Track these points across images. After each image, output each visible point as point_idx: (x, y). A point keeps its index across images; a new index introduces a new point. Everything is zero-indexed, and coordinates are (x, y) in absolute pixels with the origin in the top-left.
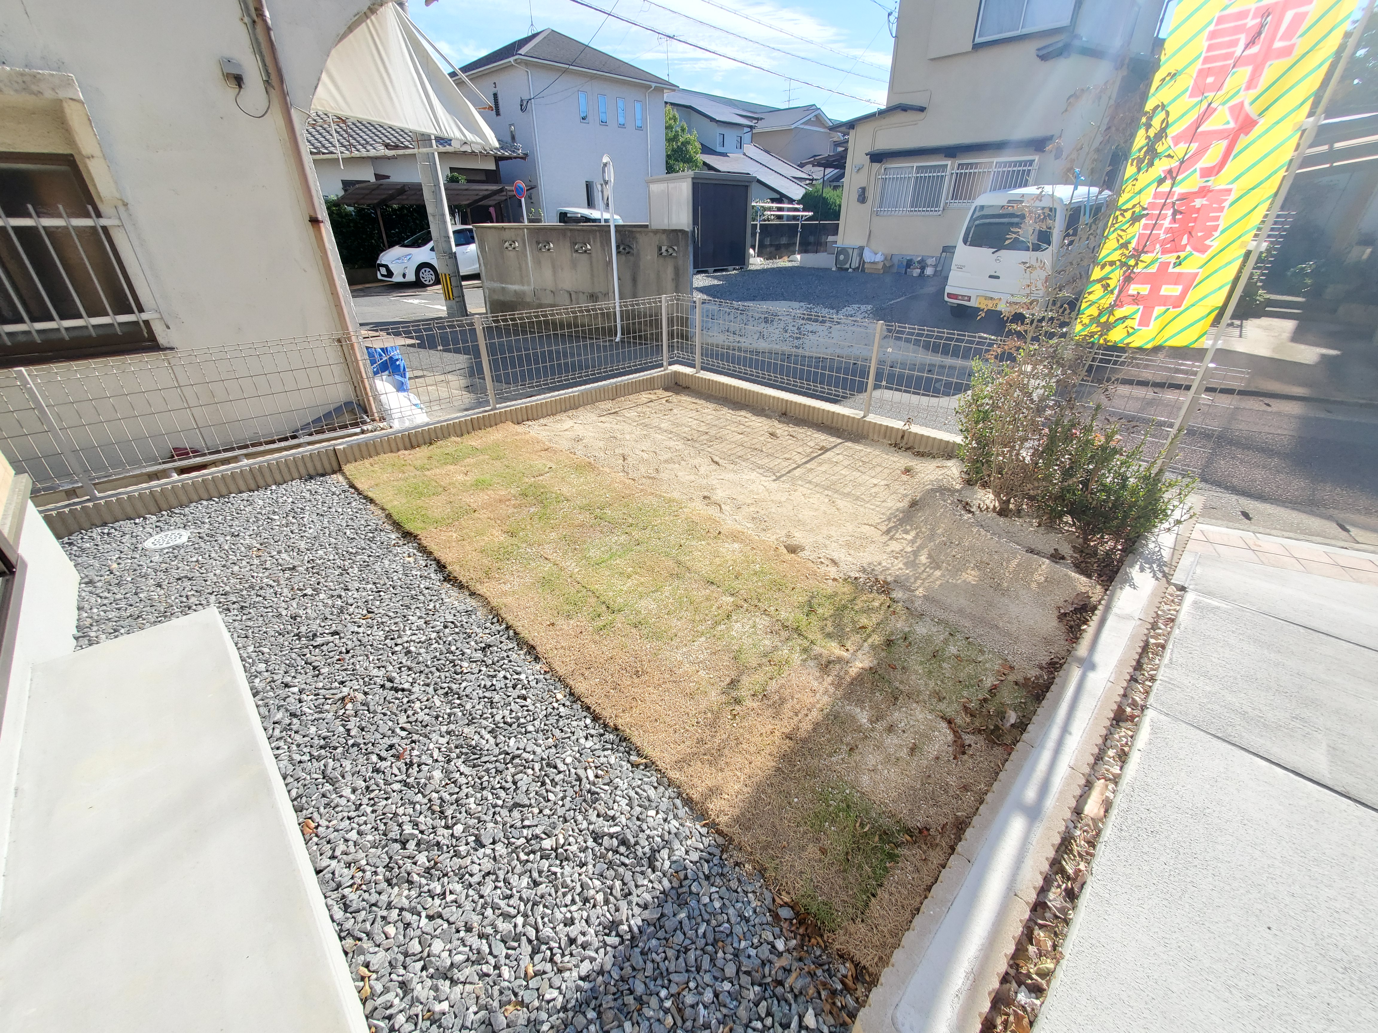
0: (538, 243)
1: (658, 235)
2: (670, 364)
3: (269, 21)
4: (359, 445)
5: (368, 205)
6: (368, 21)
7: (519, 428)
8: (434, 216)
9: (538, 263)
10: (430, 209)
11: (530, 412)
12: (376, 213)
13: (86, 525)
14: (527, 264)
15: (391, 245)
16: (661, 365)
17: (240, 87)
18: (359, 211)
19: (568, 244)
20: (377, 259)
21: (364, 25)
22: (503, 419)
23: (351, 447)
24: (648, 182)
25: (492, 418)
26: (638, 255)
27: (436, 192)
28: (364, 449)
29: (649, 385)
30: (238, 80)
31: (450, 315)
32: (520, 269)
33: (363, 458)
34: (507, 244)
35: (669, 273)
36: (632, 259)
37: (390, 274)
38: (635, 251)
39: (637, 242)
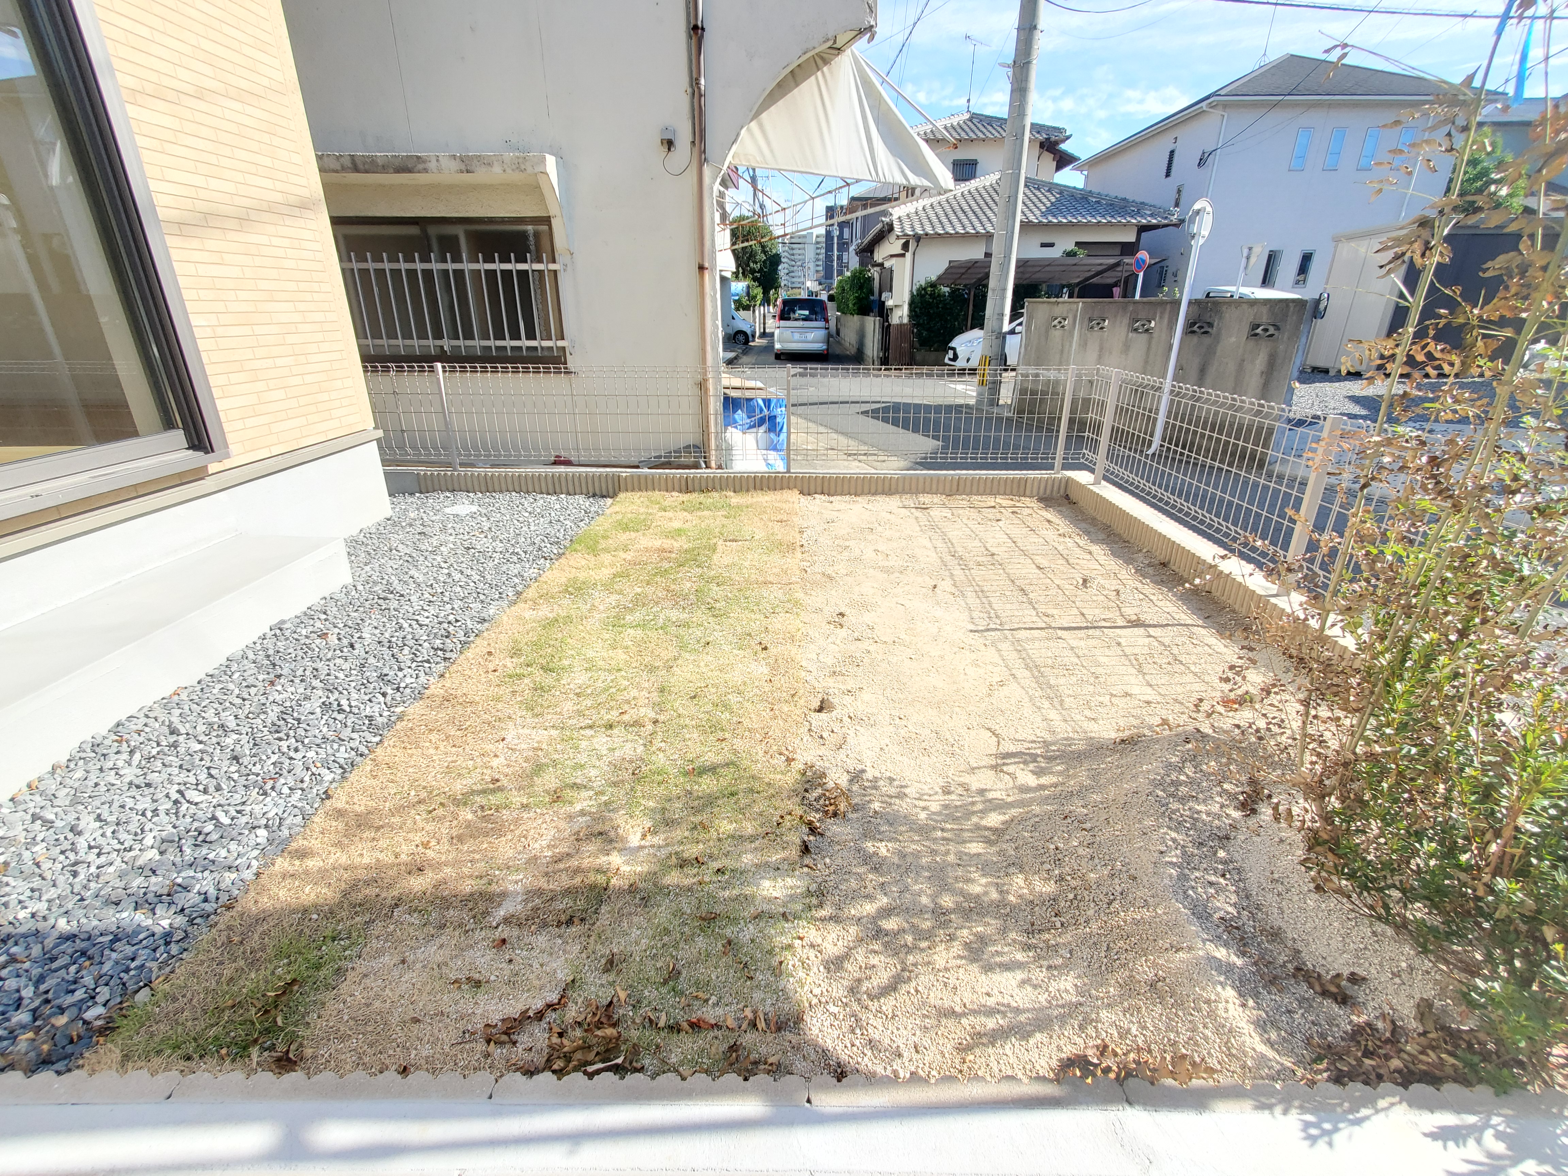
0: (1090, 320)
1: (1255, 308)
2: (1065, 467)
3: (703, 88)
4: (646, 477)
5: (965, 286)
6: (819, 73)
9: (1084, 344)
12: (969, 294)
14: (1071, 346)
16: (1051, 467)
17: (669, 149)
18: (953, 292)
19: (1126, 321)
21: (813, 78)
23: (632, 476)
25: (778, 481)
26: (1219, 334)
27: (1005, 266)
28: (643, 481)
30: (670, 144)
31: (979, 402)
32: (1062, 351)
33: (640, 490)
34: (1056, 322)
35: (1260, 362)
36: (1207, 340)
37: (955, 358)
38: (1213, 331)
39: (1221, 318)
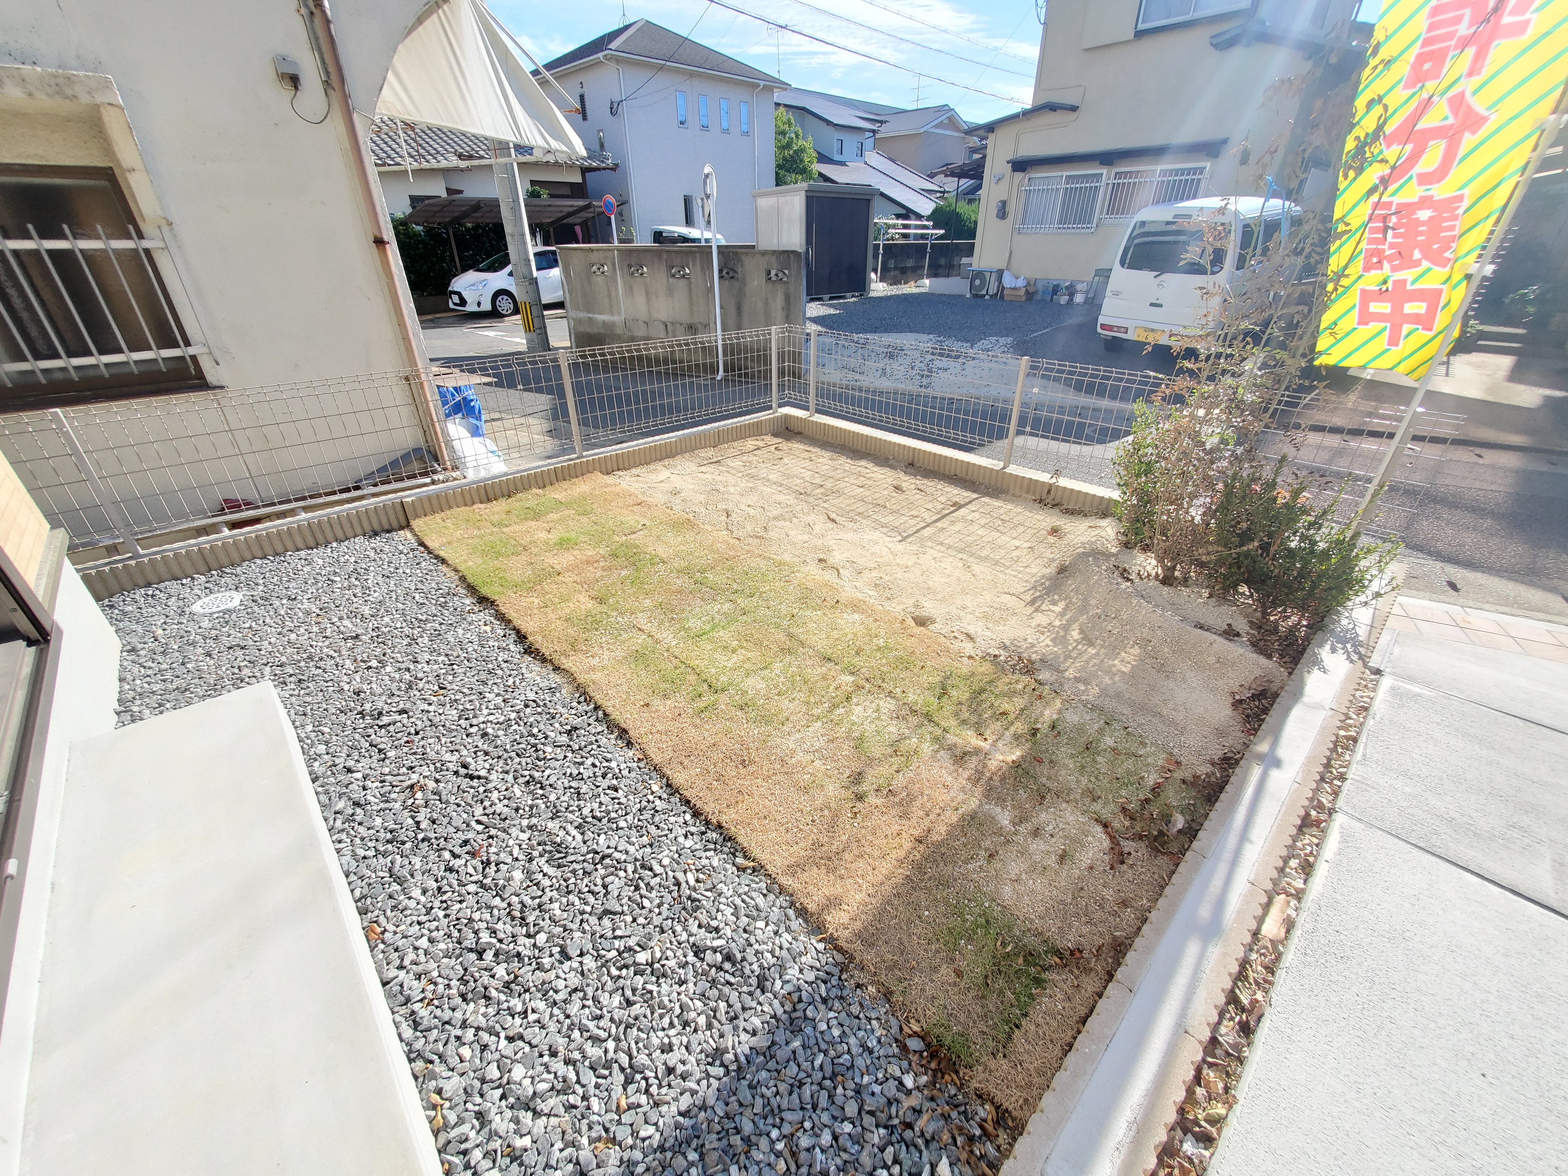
0: (630, 266)
1: (766, 257)
2: (780, 406)
3: (329, 13)
4: (429, 497)
5: (439, 224)
6: (440, 11)
7: (609, 479)
8: (512, 236)
9: (630, 289)
10: (508, 229)
11: (620, 461)
12: (447, 233)
13: (129, 585)
14: (617, 290)
15: (464, 270)
16: (770, 408)
17: (296, 88)
18: (429, 231)
19: (663, 268)
20: (449, 285)
21: (435, 16)
22: (591, 469)
23: (420, 499)
24: (755, 196)
25: (578, 467)
26: (744, 280)
27: (515, 209)
28: (434, 502)
29: (756, 430)
30: (294, 81)
31: (531, 349)
32: (609, 295)
33: (434, 512)
34: (594, 268)
35: (779, 301)
36: (737, 284)
37: (463, 302)
38: (740, 276)
39: (742, 266)
